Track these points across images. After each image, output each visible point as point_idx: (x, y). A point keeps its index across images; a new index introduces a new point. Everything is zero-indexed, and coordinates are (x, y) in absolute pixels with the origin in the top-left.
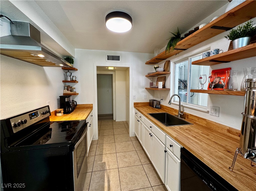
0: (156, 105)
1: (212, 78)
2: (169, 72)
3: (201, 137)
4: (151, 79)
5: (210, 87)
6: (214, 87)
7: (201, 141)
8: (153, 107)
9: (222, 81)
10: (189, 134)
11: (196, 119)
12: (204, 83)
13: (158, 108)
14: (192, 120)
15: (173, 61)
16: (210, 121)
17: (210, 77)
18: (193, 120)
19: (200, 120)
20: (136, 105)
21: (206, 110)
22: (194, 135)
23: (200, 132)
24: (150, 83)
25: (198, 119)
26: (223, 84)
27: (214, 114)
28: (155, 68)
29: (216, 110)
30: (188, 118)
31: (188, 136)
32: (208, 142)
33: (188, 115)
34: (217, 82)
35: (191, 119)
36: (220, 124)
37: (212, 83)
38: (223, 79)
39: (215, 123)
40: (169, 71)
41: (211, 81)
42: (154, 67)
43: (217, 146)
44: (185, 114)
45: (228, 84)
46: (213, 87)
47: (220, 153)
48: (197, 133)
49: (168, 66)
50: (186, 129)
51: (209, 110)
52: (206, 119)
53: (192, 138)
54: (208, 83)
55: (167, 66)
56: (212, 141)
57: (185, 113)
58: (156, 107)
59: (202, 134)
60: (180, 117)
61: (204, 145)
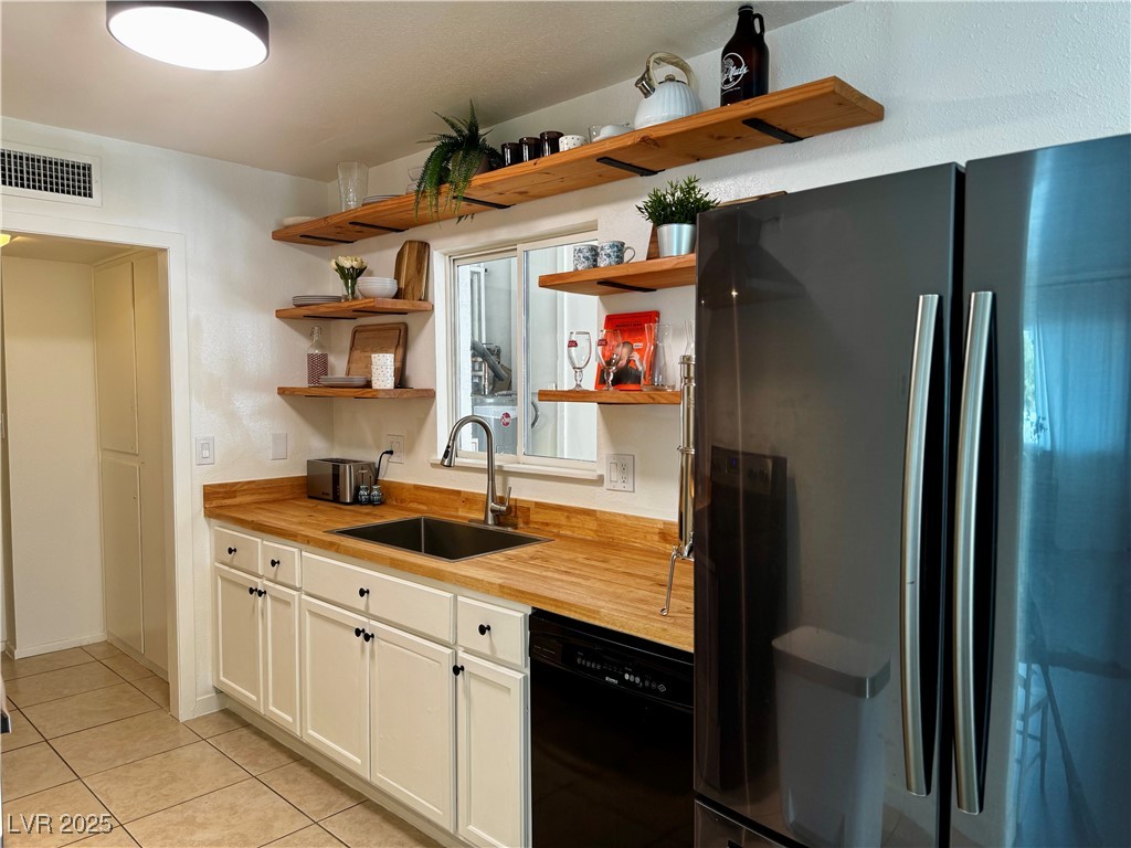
0: (357, 489)
1: (607, 348)
2: (424, 305)
3: (586, 569)
4: (316, 338)
5: (601, 380)
6: (617, 381)
7: (587, 578)
8: (336, 498)
9: (636, 356)
10: (547, 569)
11: (561, 518)
12: (583, 364)
13: (370, 502)
14: (547, 528)
15: (444, 250)
16: (610, 513)
17: (603, 343)
18: (547, 524)
19: (574, 521)
20: (221, 501)
21: (592, 476)
22: (563, 569)
23: (580, 557)
24: (310, 357)
25: (568, 517)
26: (640, 368)
27: (620, 486)
28: (340, 269)
29: (623, 468)
30: (527, 523)
31: (544, 573)
32: (608, 576)
33: (529, 509)
34: (623, 363)
35: (543, 523)
36: (638, 518)
37: (609, 363)
38: (638, 350)
39: (625, 516)
40: (426, 299)
41: (604, 356)
42: (337, 264)
43: (631, 581)
44: (516, 507)
45: (652, 366)
46: (611, 378)
47: (641, 592)
48: (570, 560)
49: (419, 270)
50: (532, 558)
51: (602, 471)
52: (595, 511)
53: (556, 576)
54: (596, 364)
55: (413, 270)
56: (616, 572)
57: (516, 500)
58: (356, 501)
59: (587, 562)
60: (495, 525)
61: (598, 585)
